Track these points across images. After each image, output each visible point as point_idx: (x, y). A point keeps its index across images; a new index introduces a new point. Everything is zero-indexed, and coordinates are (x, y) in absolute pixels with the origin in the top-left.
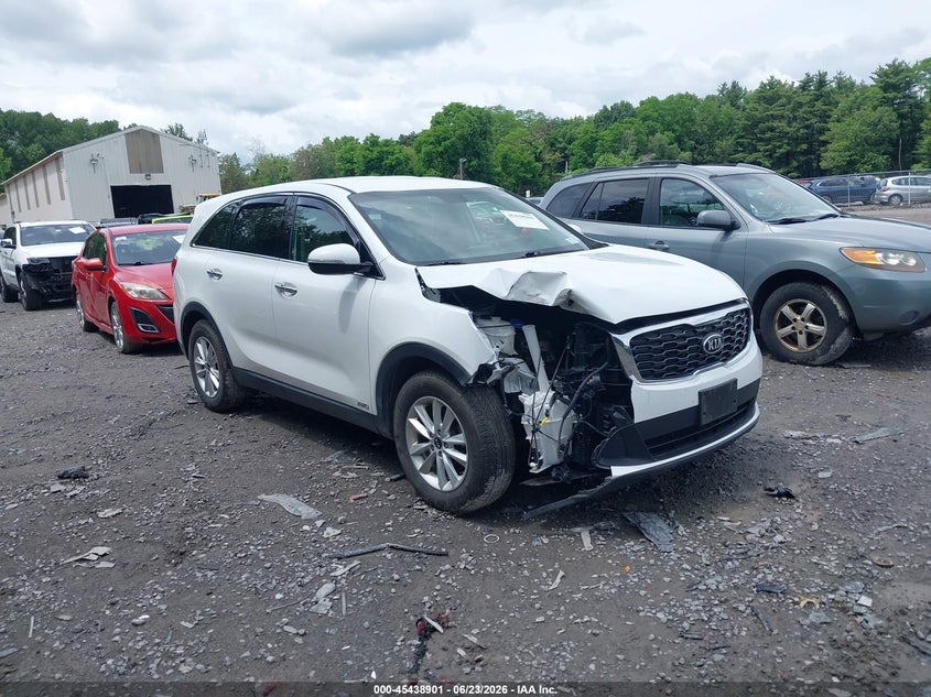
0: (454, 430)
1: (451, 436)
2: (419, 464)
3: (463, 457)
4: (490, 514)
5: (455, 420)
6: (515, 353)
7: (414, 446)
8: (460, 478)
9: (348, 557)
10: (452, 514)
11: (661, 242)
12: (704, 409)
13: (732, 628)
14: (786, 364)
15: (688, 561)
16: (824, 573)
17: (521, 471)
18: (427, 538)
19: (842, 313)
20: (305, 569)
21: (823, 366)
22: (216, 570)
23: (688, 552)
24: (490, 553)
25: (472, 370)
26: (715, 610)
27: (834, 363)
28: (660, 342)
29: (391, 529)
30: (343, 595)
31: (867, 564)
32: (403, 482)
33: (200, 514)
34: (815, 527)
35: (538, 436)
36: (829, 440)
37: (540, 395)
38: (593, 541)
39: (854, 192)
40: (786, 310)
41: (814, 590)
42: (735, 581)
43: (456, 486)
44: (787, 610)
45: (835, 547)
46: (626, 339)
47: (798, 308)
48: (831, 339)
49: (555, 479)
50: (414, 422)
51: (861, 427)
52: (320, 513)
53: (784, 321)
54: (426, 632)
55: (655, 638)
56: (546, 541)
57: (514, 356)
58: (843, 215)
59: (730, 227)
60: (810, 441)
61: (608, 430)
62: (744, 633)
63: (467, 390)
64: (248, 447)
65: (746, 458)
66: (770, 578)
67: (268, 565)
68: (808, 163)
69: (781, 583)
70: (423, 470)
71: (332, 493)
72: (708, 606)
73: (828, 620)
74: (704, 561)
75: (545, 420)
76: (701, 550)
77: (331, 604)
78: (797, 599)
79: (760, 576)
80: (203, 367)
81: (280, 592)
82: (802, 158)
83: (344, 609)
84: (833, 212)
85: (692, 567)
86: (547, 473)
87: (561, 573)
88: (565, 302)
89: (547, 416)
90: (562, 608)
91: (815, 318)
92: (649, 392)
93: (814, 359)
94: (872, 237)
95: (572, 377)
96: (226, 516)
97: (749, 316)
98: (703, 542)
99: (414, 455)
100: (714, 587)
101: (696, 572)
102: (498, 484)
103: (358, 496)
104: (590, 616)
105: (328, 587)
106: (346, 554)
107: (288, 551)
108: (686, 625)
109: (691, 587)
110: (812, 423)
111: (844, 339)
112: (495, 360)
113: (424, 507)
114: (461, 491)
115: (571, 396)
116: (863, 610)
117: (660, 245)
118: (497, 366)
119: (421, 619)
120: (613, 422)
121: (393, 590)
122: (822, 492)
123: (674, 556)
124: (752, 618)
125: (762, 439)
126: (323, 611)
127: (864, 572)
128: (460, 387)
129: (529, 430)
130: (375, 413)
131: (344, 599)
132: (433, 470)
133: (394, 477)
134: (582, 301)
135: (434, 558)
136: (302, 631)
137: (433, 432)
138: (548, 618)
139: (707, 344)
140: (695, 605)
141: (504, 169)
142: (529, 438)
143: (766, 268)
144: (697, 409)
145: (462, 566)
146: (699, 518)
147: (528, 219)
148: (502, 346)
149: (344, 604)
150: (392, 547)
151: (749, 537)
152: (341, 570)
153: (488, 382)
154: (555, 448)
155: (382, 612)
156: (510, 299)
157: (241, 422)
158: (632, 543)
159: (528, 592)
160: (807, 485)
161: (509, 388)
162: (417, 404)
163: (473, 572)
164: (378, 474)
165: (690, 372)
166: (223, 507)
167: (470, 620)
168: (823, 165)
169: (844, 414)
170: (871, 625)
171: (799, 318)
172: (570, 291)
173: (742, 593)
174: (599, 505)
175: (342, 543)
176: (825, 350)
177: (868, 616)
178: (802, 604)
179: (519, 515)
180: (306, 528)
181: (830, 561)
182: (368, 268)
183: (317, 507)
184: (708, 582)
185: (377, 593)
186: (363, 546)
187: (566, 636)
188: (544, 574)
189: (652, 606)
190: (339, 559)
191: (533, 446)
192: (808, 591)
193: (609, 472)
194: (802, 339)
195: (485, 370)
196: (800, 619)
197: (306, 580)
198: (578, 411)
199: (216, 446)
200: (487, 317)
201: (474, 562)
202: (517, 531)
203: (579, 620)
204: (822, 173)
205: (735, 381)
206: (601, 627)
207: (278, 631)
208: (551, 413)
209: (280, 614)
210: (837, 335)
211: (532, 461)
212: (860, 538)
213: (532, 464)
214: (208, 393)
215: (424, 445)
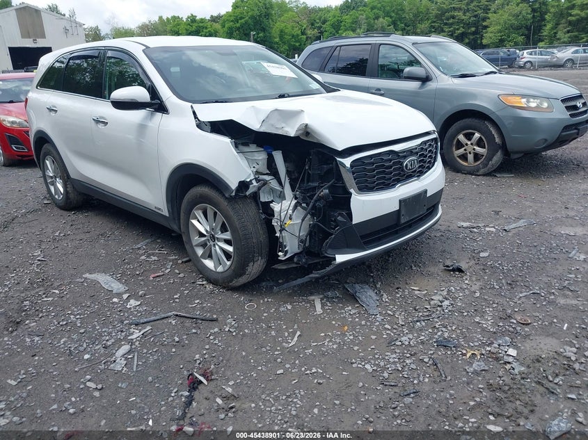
0: (224, 229)
1: (222, 232)
2: (200, 252)
3: (230, 249)
4: (252, 288)
5: (224, 222)
6: (268, 172)
7: (196, 240)
8: (229, 263)
9: (143, 323)
10: (224, 288)
11: (379, 90)
12: (403, 212)
13: (419, 375)
14: (459, 174)
15: (389, 323)
16: (483, 329)
17: (273, 258)
18: (203, 308)
19: (497, 140)
20: (109, 334)
21: (484, 175)
22: (42, 336)
23: (389, 315)
24: (248, 318)
25: (234, 185)
26: (407, 362)
27: (489, 174)
28: (373, 164)
29: (177, 300)
30: (136, 354)
31: (513, 323)
32: (190, 264)
33: (37, 290)
34: (478, 294)
35: (284, 233)
36: (487, 229)
37: (286, 204)
38: (323, 306)
39: (503, 60)
40: (461, 137)
41: (476, 344)
42: (422, 338)
43: (226, 269)
44: (458, 360)
45: (491, 309)
46: (347, 162)
47: (469, 136)
48: (489, 158)
49: (297, 263)
50: (195, 222)
51: (508, 220)
52: (127, 288)
53: (460, 145)
54: (194, 385)
55: (364, 386)
56: (289, 307)
57: (267, 174)
58: (500, 72)
59: (425, 80)
60: (475, 230)
61: (334, 229)
62: (427, 380)
63: (231, 200)
64: (82, 237)
65: (431, 242)
66: (446, 335)
67: (82, 331)
68: (475, 40)
69: (454, 339)
70: (203, 256)
71: (137, 273)
72: (402, 359)
73: (486, 368)
74: (401, 323)
75: (289, 222)
76: (398, 313)
77: (125, 362)
78: (464, 352)
79: (439, 334)
80: (52, 178)
81: (88, 353)
82: (471, 37)
83: (135, 367)
84: (494, 70)
85: (392, 327)
86: (291, 259)
87: (298, 333)
88: (303, 134)
89: (290, 219)
90: (297, 362)
91: (480, 143)
92: (364, 201)
93: (478, 171)
94: (521, 87)
95: (308, 190)
96: (57, 292)
97: (437, 144)
98: (401, 307)
99: (196, 246)
100: (407, 343)
101: (395, 331)
102: (255, 268)
103: (157, 275)
104: (317, 368)
105: (125, 348)
106: (142, 321)
107: (100, 318)
108: (386, 375)
109: (391, 343)
110: (477, 216)
111: (498, 157)
112: (252, 177)
113: (204, 283)
114: (230, 272)
115: (308, 205)
116: (510, 359)
117: (378, 92)
118: (254, 182)
119: (192, 374)
120: (337, 224)
121: (174, 350)
122: (482, 267)
123: (379, 318)
124: (432, 367)
125: (443, 228)
126: (118, 368)
127: (511, 329)
128: (226, 198)
129: (277, 229)
130: (168, 215)
131: (136, 357)
132: (210, 256)
133: (184, 260)
134: (315, 133)
135: (207, 323)
136: (100, 386)
137: (208, 229)
138: (286, 370)
139: (407, 164)
140: (393, 357)
141: (281, 40)
142: (278, 235)
143: (448, 109)
144: (398, 212)
145: (227, 330)
146: (398, 288)
147: (281, 69)
148: (257, 167)
149: (135, 362)
150: (177, 315)
151: (432, 303)
152: (136, 334)
153: (248, 193)
154: (296, 242)
155: (163, 368)
156: (261, 130)
157: (80, 218)
158: (350, 308)
159: (273, 349)
160: (472, 262)
161: (264, 198)
162: (196, 210)
163: (234, 334)
164: (174, 257)
165: (394, 186)
166: (56, 284)
167: (229, 373)
168: (485, 42)
169: (498, 209)
170: (516, 371)
171: (469, 143)
172: (307, 125)
173: (426, 347)
174: (329, 279)
175: (140, 312)
176: (485, 165)
177: (515, 365)
178: (468, 355)
179: (272, 288)
180: (115, 300)
181: (487, 320)
182: (158, 105)
183: (126, 283)
184: (403, 339)
185: (161, 352)
186: (155, 314)
187: (298, 386)
188: (286, 334)
189: (363, 359)
190: (136, 325)
191: (281, 240)
192: (472, 345)
193: (335, 259)
194: (471, 157)
195: (243, 185)
196: (467, 368)
197: (109, 343)
198: (313, 215)
199: (59, 236)
200: (246, 144)
201: (236, 325)
202: (270, 300)
203: (308, 372)
204: (483, 47)
205: (426, 192)
206: (324, 377)
207: (81, 387)
208: (293, 217)
209: (85, 372)
210: (494, 155)
211: (280, 251)
212: (508, 302)
213: (280, 254)
214: (57, 197)
215: (203, 239)
